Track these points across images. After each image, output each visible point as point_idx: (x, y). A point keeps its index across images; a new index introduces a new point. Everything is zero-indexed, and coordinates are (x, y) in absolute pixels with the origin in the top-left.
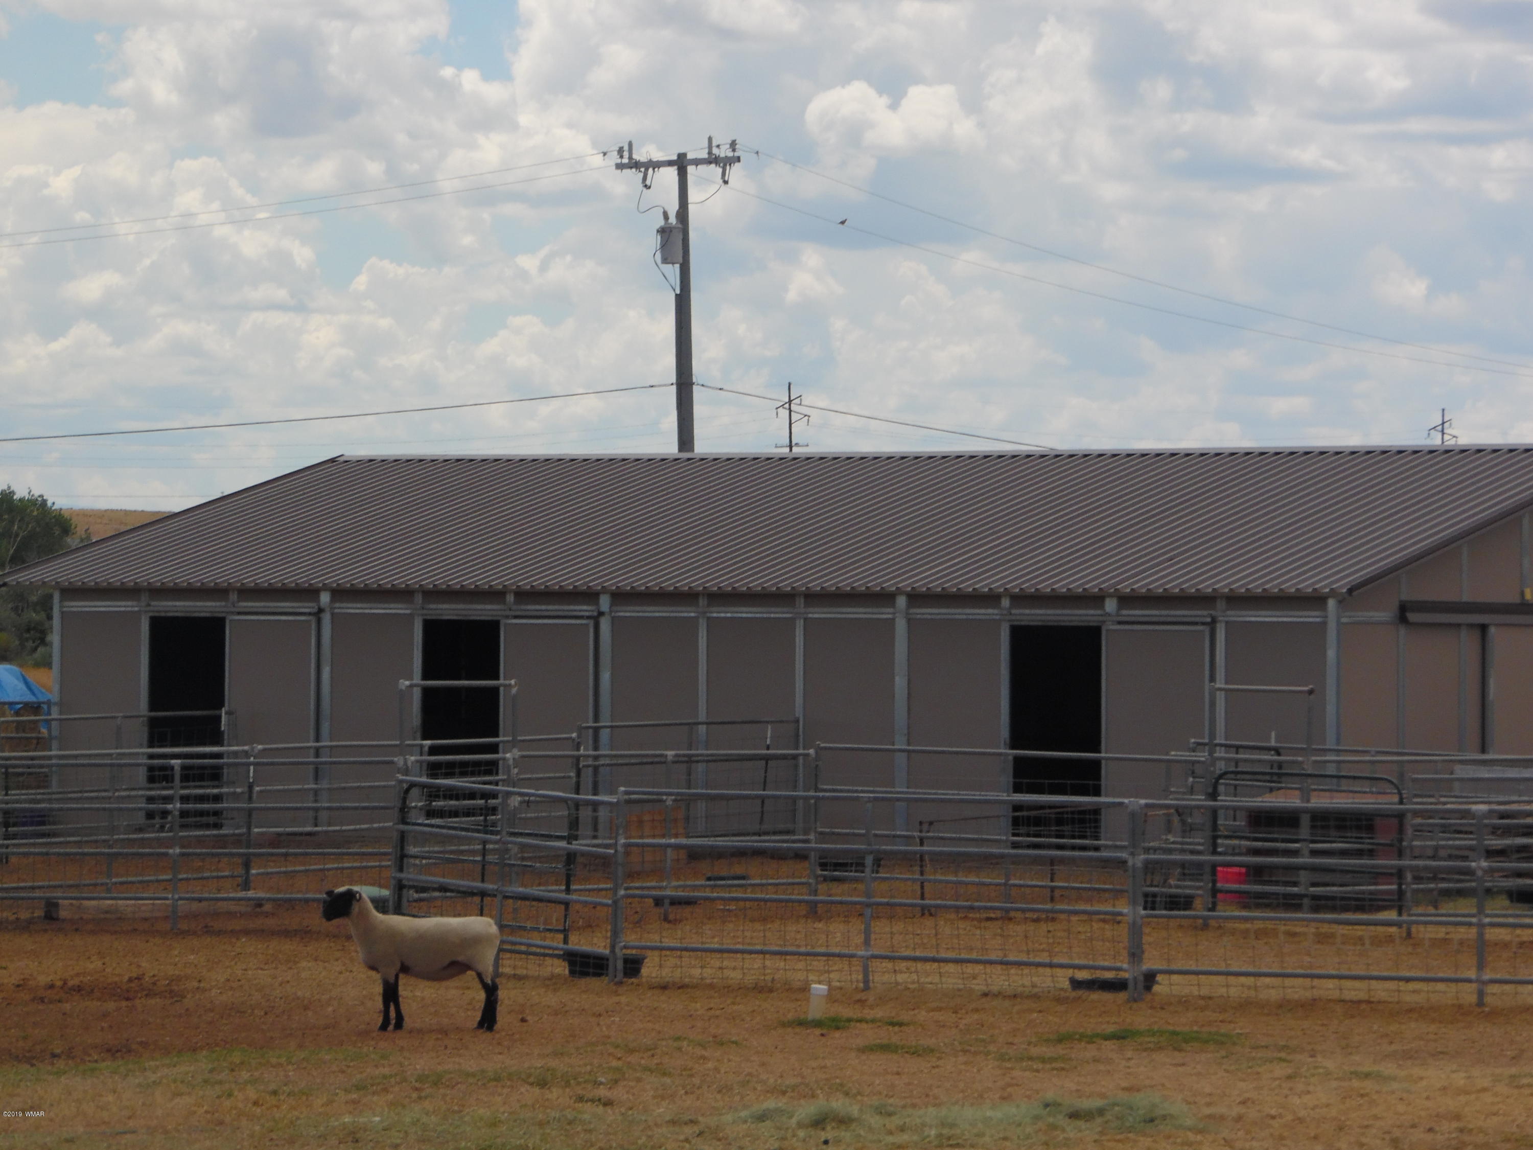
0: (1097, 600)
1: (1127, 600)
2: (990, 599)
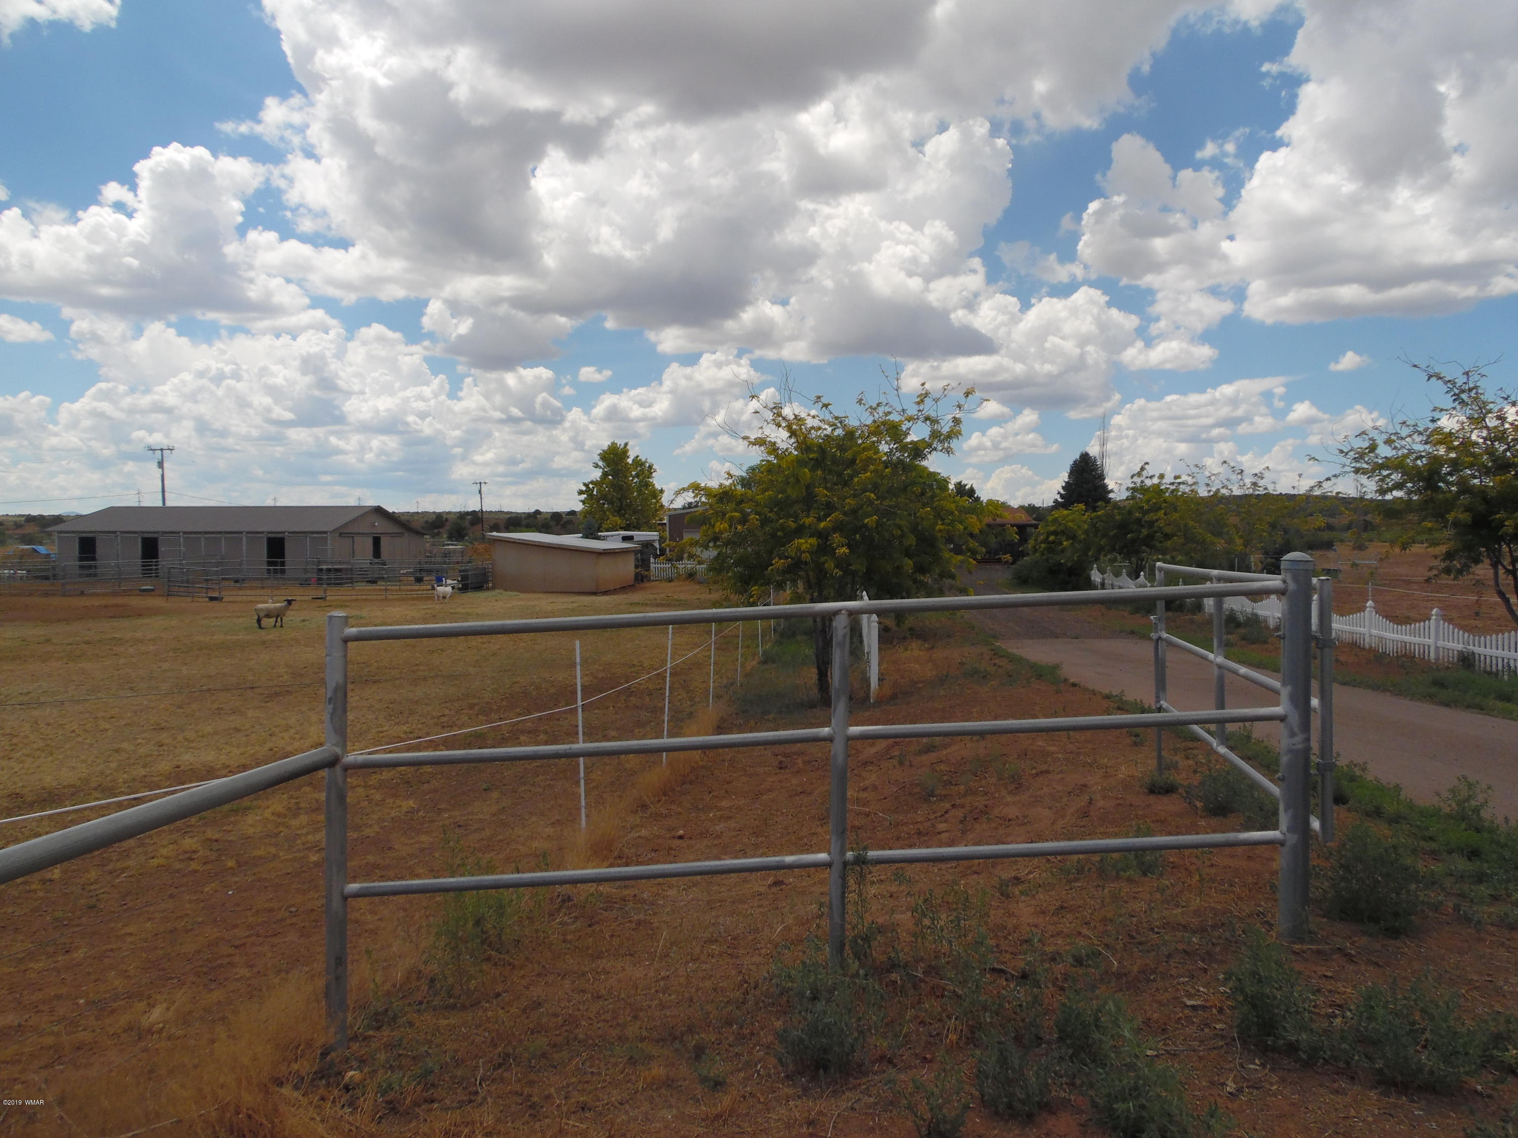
0: (284, 533)
1: (290, 533)
2: (262, 533)
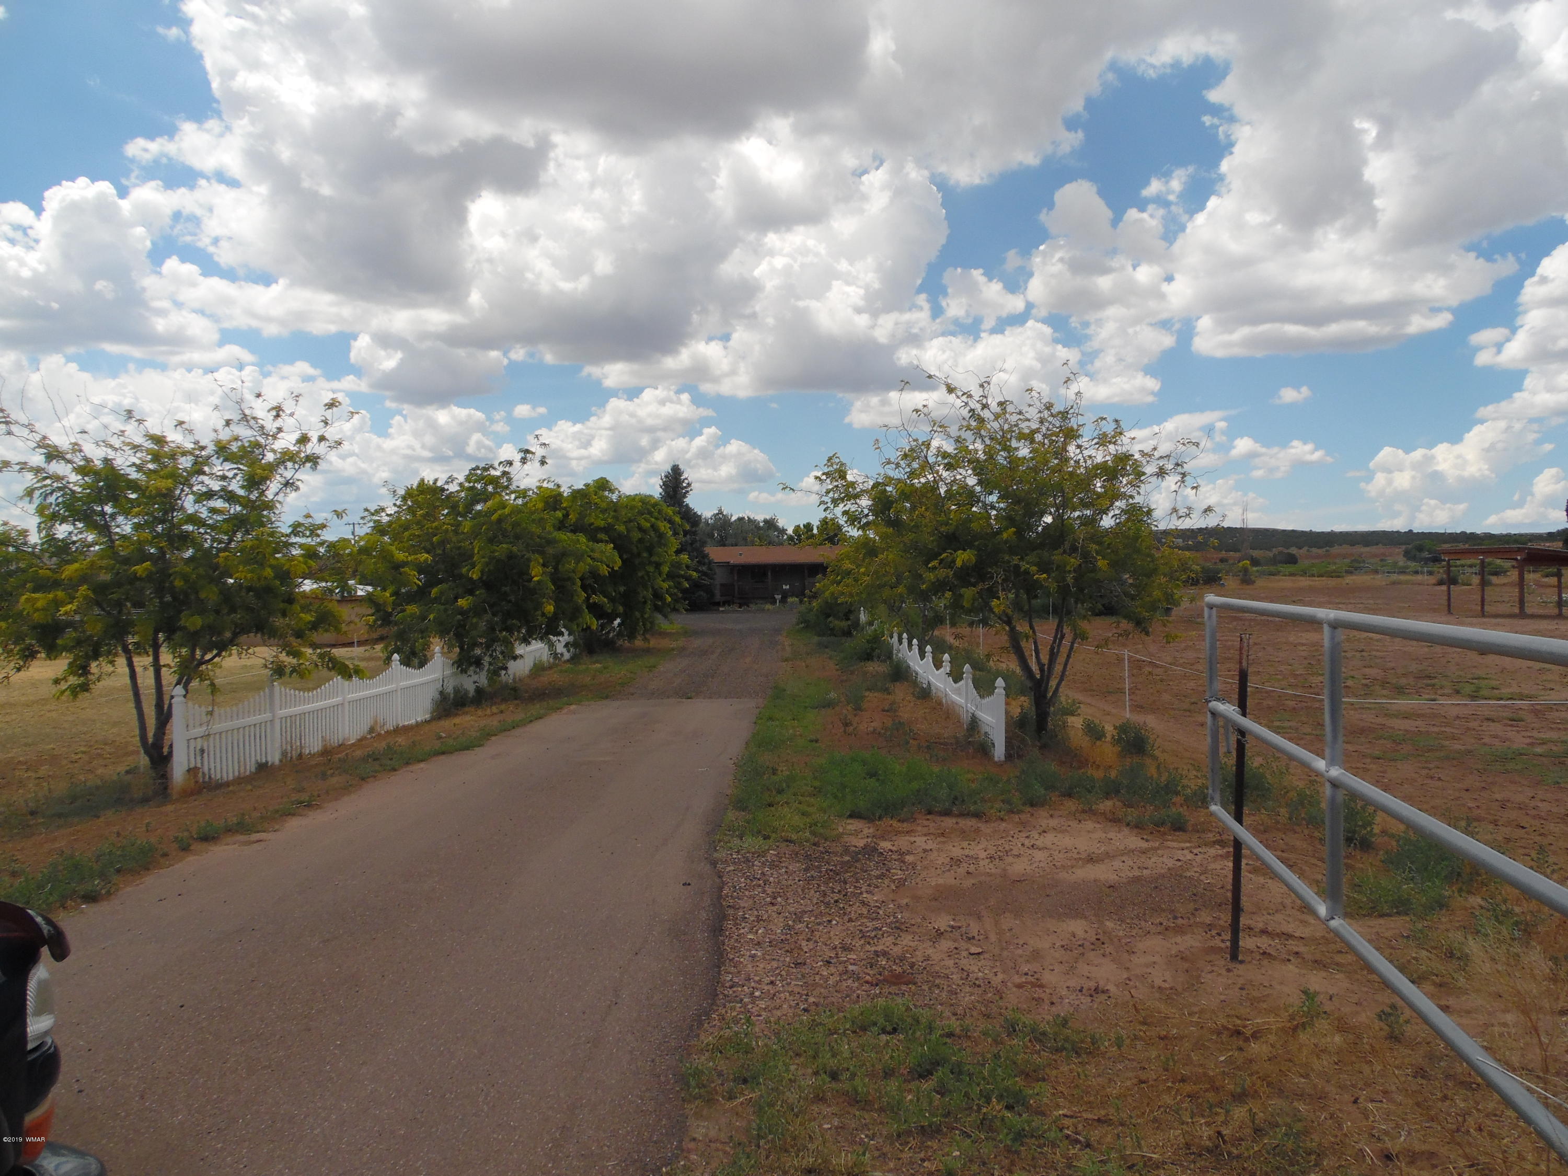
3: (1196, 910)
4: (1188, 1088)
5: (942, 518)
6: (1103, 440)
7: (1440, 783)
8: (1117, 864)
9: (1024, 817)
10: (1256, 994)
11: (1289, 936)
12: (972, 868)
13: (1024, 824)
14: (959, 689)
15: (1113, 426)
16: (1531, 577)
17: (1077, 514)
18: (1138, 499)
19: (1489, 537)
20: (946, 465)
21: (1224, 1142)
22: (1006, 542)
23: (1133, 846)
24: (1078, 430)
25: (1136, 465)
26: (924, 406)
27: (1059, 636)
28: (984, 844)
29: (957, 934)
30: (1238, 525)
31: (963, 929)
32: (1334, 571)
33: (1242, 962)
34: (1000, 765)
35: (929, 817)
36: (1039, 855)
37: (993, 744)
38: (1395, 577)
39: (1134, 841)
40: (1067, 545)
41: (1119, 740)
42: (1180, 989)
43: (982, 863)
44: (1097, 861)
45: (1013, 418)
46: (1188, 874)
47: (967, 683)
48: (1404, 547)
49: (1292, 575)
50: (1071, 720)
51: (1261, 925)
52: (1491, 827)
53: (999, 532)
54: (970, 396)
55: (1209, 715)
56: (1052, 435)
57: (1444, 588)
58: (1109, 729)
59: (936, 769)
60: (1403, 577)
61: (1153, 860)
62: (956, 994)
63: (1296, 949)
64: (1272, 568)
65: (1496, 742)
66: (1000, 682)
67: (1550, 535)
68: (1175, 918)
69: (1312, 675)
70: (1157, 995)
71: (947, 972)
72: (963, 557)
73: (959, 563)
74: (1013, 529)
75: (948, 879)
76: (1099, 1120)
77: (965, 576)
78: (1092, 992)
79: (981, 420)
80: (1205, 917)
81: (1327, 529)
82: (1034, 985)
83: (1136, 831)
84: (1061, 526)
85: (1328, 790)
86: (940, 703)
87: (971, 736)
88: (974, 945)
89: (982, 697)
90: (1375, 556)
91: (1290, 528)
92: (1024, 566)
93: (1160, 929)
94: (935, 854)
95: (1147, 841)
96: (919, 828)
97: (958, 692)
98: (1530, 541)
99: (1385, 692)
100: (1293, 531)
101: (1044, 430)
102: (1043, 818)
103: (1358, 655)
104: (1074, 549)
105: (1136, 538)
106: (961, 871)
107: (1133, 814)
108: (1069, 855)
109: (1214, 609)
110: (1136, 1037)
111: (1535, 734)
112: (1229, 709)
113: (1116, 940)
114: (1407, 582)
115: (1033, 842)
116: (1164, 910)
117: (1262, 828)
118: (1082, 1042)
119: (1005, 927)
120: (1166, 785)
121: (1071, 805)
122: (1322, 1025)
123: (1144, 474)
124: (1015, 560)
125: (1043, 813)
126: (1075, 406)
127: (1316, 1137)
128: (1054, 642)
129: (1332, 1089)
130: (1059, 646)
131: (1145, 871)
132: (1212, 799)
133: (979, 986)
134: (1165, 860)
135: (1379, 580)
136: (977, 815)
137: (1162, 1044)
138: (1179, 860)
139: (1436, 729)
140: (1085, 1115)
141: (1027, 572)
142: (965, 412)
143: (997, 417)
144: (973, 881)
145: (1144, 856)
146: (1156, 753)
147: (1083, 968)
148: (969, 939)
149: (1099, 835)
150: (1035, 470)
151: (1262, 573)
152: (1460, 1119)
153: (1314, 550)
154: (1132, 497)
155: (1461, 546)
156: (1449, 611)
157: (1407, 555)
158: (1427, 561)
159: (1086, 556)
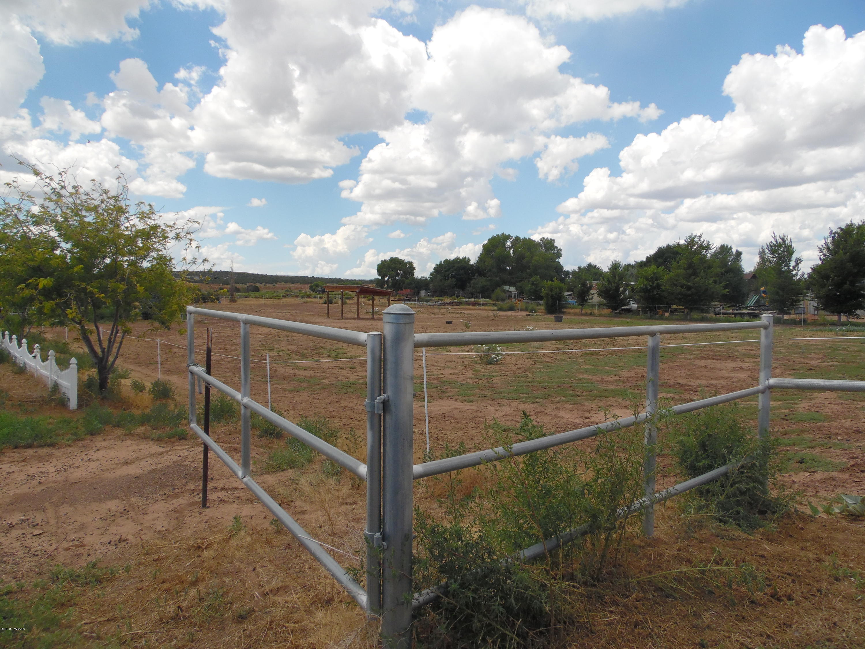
3: (187, 483)
4: (166, 586)
5: (30, 256)
6: (142, 216)
7: (318, 401)
8: (142, 463)
9: (85, 442)
10: (213, 523)
11: (236, 489)
12: (43, 480)
13: (85, 447)
14: (46, 366)
15: (148, 208)
16: (362, 300)
17: (125, 258)
18: (164, 252)
19: (347, 281)
20: (33, 222)
21: (182, 611)
22: (77, 273)
23: (153, 452)
24: (126, 209)
25: (164, 232)
26: (14, 181)
27: (114, 332)
28: (55, 462)
29: (25, 524)
30: (228, 270)
31: (30, 521)
32: (277, 296)
33: (208, 507)
34: (73, 412)
35: (14, 450)
36: (92, 465)
37: (69, 399)
38: (305, 299)
39: (154, 448)
40: (118, 277)
41: (153, 392)
42: (171, 529)
43: (51, 475)
44: (130, 464)
45: (84, 197)
46: (184, 463)
47: (51, 362)
48: (310, 285)
49: (256, 297)
50: (123, 381)
51: (221, 486)
52: (339, 419)
53: (71, 267)
54: (52, 179)
55: (189, 373)
56: (108, 210)
57: (326, 305)
58: (148, 385)
59: (24, 419)
60: (309, 300)
61: (165, 458)
62: (18, 564)
63: (238, 495)
64: (247, 294)
65: (344, 379)
66: (73, 360)
67: (371, 281)
68: (174, 489)
69: (263, 350)
70: (157, 536)
71: (14, 551)
72: (43, 282)
73: (41, 286)
74: (81, 266)
75: (25, 489)
76: (108, 620)
77: (47, 293)
78: (117, 542)
79: (60, 196)
80: (191, 486)
81: (274, 274)
82: (77, 546)
83: (157, 442)
84: (115, 267)
85: (243, 410)
86: (32, 376)
87: (54, 395)
88: (36, 529)
89: (62, 370)
90: (297, 288)
91: (256, 273)
92: (89, 289)
93: (164, 497)
94: (16, 474)
95: (163, 447)
96: (6, 459)
97: (45, 368)
98: (363, 283)
99: (297, 357)
100: (258, 274)
101: (104, 206)
102: (99, 442)
103: (286, 339)
104: (122, 280)
105: (162, 274)
106: (35, 482)
107: (156, 433)
108: (113, 462)
109: (193, 315)
110: (140, 564)
111: (360, 374)
112: (200, 370)
113: (136, 508)
114: (311, 302)
115: (90, 457)
116: (168, 486)
117: (228, 433)
118: (105, 574)
119: (62, 514)
120: (178, 415)
121: (118, 432)
122: (242, 533)
123: (168, 237)
124: (83, 285)
125: (99, 438)
126: (123, 194)
127: (231, 594)
128: (111, 334)
129: (243, 566)
130: (115, 337)
131: (159, 465)
132: (191, 420)
133: (37, 555)
134: (172, 457)
135: (298, 301)
136: (52, 445)
137: (155, 563)
138: (180, 456)
139: (319, 375)
140: (99, 620)
141: (91, 293)
142: (48, 190)
143: (71, 195)
144: (42, 488)
145: (160, 457)
146: (176, 397)
147: (113, 529)
148: (34, 526)
149: (135, 447)
150: (98, 230)
151: (241, 296)
152: (302, 565)
153: (267, 285)
154: (160, 250)
155: (335, 285)
156: (328, 317)
157: (312, 289)
158: (319, 291)
159: (129, 283)
